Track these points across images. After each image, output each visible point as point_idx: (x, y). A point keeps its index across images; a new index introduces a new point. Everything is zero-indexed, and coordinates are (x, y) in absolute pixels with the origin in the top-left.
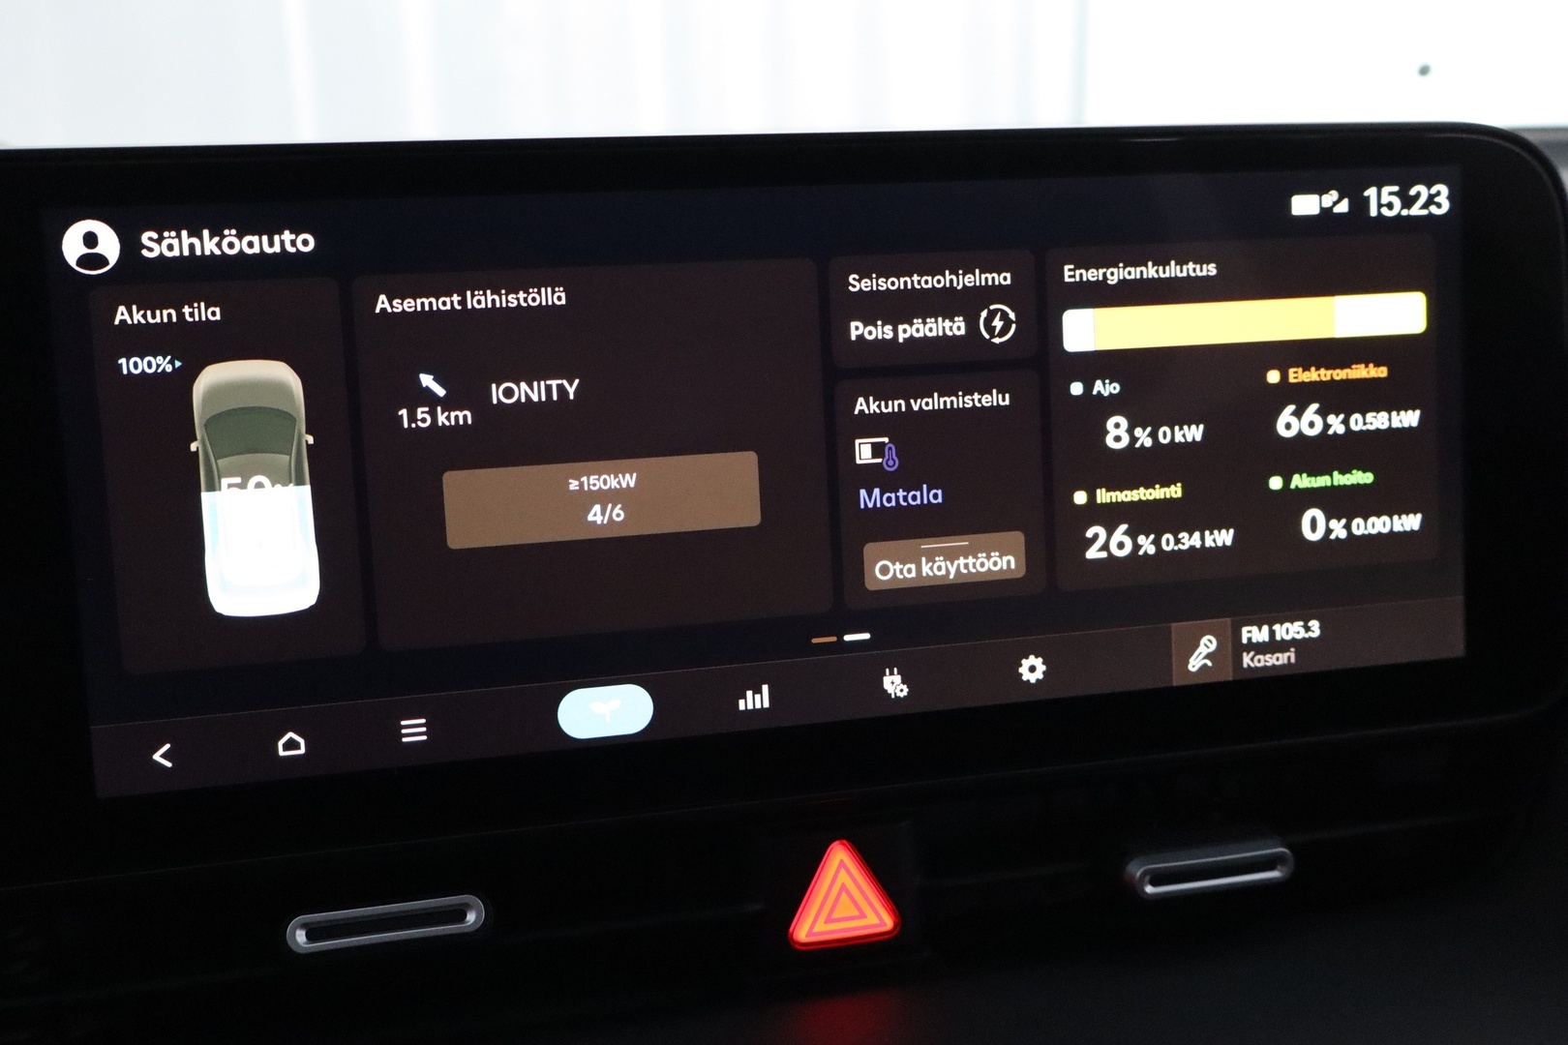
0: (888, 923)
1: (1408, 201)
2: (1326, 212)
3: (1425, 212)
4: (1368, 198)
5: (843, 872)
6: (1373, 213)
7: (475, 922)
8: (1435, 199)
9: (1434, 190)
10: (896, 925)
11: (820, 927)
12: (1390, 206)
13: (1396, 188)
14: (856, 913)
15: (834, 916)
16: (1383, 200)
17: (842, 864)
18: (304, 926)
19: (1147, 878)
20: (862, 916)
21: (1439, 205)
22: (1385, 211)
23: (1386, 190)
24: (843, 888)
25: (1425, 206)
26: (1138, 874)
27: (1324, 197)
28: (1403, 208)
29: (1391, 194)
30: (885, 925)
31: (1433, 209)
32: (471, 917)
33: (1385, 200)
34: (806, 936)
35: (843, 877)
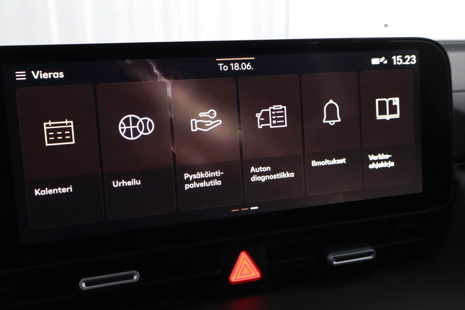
0: (258, 275)
1: (404, 60)
2: (381, 63)
3: (409, 63)
4: (393, 59)
5: (245, 260)
6: (395, 63)
7: (136, 279)
8: (412, 59)
9: (412, 57)
10: (261, 276)
11: (239, 277)
12: (399, 61)
13: (401, 56)
14: (249, 272)
15: (242, 274)
16: (397, 60)
17: (245, 258)
18: (84, 282)
19: (334, 259)
20: (251, 273)
21: (413, 61)
22: (398, 63)
23: (398, 57)
24: (245, 265)
25: (409, 61)
26: (331, 258)
27: (381, 59)
28: (403, 62)
29: (400, 58)
30: (258, 276)
31: (412, 62)
32: (135, 277)
33: (398, 60)
34: (235, 280)
35: (245, 262)
